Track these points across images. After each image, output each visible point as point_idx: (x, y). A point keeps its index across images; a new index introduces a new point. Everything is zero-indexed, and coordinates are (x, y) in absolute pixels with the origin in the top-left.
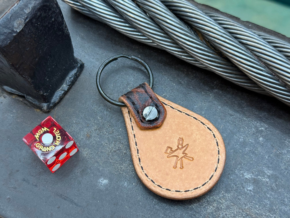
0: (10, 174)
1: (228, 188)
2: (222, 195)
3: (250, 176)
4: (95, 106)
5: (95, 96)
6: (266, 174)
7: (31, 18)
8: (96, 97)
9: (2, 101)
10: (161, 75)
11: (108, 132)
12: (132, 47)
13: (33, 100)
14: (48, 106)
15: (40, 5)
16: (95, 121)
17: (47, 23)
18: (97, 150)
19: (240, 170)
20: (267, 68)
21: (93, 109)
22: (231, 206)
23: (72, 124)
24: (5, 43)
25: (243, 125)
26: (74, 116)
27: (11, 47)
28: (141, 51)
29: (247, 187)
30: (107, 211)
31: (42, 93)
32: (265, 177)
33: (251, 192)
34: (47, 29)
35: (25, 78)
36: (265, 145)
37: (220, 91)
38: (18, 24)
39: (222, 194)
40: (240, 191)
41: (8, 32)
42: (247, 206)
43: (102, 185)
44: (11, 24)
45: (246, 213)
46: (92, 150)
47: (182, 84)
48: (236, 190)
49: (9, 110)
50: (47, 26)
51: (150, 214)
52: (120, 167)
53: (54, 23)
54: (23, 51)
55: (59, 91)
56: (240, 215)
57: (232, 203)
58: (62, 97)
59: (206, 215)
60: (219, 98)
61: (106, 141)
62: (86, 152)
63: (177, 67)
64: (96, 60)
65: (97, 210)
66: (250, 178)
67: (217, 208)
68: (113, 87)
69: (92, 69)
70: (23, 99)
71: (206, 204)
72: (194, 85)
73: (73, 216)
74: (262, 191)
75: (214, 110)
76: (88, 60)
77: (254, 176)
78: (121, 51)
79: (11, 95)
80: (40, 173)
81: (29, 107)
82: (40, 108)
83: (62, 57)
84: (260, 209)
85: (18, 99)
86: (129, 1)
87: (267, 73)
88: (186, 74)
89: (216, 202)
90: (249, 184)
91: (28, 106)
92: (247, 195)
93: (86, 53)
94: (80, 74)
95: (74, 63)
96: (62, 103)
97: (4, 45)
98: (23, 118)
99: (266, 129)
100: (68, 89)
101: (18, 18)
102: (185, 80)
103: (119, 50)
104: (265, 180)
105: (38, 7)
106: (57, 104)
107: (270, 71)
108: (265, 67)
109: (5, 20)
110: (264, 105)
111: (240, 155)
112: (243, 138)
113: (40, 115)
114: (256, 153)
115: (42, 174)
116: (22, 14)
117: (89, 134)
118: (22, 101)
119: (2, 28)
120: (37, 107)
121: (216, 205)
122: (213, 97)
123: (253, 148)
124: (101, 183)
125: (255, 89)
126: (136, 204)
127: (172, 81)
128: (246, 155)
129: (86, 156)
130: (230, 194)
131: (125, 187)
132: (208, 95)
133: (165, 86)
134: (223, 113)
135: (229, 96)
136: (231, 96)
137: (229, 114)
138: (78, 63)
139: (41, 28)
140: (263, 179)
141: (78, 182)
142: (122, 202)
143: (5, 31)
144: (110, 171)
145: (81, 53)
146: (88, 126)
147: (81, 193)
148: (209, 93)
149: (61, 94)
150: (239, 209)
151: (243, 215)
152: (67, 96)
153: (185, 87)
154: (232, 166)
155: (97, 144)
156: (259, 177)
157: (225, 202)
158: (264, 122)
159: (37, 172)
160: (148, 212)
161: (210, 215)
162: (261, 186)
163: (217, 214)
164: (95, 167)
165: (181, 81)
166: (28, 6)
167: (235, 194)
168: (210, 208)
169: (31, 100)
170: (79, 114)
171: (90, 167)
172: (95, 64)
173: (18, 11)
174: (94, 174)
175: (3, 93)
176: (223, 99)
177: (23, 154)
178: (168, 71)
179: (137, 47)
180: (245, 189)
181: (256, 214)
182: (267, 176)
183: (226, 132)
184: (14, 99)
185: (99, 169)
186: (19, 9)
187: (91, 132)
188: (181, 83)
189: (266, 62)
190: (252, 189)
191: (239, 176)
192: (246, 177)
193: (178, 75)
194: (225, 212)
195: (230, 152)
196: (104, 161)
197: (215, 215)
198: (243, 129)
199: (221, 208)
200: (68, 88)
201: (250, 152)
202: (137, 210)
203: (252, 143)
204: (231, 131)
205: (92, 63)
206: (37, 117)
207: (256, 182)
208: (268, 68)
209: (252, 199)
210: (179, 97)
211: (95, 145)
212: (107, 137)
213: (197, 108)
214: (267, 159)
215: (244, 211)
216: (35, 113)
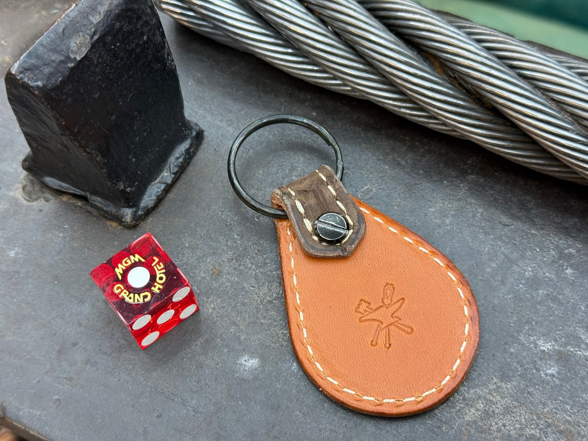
0: (59, 351)
1: (506, 372)
2: (495, 387)
3: (550, 346)
4: (228, 213)
5: (227, 193)
6: (583, 342)
7: (103, 33)
8: (228, 195)
9: (42, 208)
10: (360, 149)
11: (255, 264)
12: (299, 97)
13: (103, 202)
14: (134, 214)
15: (120, 8)
16: (229, 243)
17: (134, 46)
18: (234, 299)
19: (529, 335)
20: (577, 125)
21: (223, 220)
22: (514, 407)
23: (182, 249)
24: (53, 82)
25: (530, 244)
26: (186, 234)
27: (64, 91)
28: (317, 103)
29: (545, 369)
30: (258, 421)
31: (122, 187)
32: (582, 348)
33: (554, 379)
34: (134, 56)
35: (89, 155)
36: (578, 284)
37: (480, 179)
38: (77, 44)
39: (493, 385)
40: (531, 376)
41: (58, 61)
42: (547, 408)
43: (246, 370)
44: (64, 45)
45: (546, 422)
46: (224, 301)
47: (402, 165)
48: (523, 376)
49: (55, 225)
50: (133, 50)
51: (346, 426)
52: (282, 333)
53: (146, 46)
54: (86, 99)
55: (155, 184)
56: (532, 426)
57: (515, 401)
58: (161, 197)
59: (463, 426)
60: (479, 191)
61: (253, 281)
62: (212, 305)
63: (390, 132)
64: (227, 123)
65: (238, 421)
66: (551, 350)
67: (486, 412)
68: (263, 175)
69: (220, 141)
70: (84, 202)
71: (461, 404)
72: (426, 167)
73: (188, 433)
74: (577, 376)
75: (470, 215)
76: (211, 124)
77: (558, 346)
78: (278, 105)
79: (60, 195)
80: (119, 347)
81: (95, 219)
82: (119, 219)
83: (162, 116)
84: (574, 414)
85: (73, 203)
86: (293, 1)
87: (578, 134)
88: (410, 146)
89: (483, 400)
90: (548, 362)
91: (94, 216)
92: (545, 385)
93: (206, 110)
94: (195, 151)
95: (184, 129)
96: (162, 209)
97: (51, 85)
98: (83, 239)
99: (578, 251)
100: (174, 181)
101: (77, 32)
102: (408, 158)
103: (273, 103)
104: (581, 353)
105: (117, 12)
106: (152, 211)
107: (584, 131)
108: (573, 122)
109: (52, 35)
110: (573, 204)
111: (528, 304)
112: (533, 271)
113: (118, 233)
114: (559, 300)
115: (125, 350)
116: (85, 25)
117: (217, 268)
118: (81, 207)
119: (47, 52)
120: (111, 218)
121: (482, 406)
122: (466, 190)
123: (554, 290)
124: (245, 366)
125: (553, 170)
126: (316, 407)
127: (381, 160)
128: (539, 303)
129: (212, 312)
130: (511, 384)
131: (293, 374)
132: (456, 186)
133: (368, 171)
134: (489, 221)
135: (498, 187)
136: (503, 188)
137: (500, 223)
138: (193, 128)
139: (122, 54)
140: (577, 351)
141: (197, 365)
142: (289, 404)
143: (53, 58)
144: (263, 342)
145: (197, 110)
146: (214, 253)
147: (204, 387)
148: (458, 183)
149: (159, 190)
150: (532, 413)
151: (539, 426)
152: (171, 196)
153: (408, 172)
154: (512, 326)
155: (234, 289)
156: (569, 347)
157: (500, 399)
158: (572, 237)
159: (114, 346)
160: (342, 423)
161: (472, 426)
162: (574, 366)
163: (485, 425)
164: (230, 333)
165: (399, 159)
166: (97, 9)
167: (521, 384)
168: (471, 413)
169: (100, 203)
170: (197, 229)
171: (222, 334)
172: (226, 132)
173: (78, 19)
174: (229, 348)
175: (43, 193)
176: (487, 193)
177: (85, 310)
178: (373, 141)
179: (309, 97)
180: (542, 372)
181: (567, 424)
182: (585, 346)
183: (497, 260)
184: (64, 203)
185: (239, 338)
186: (80, 16)
187: (220, 265)
188: (399, 164)
189: (575, 112)
190: (556, 372)
191: (528, 346)
192: (542, 348)
193: (393, 149)
194: (502, 420)
195: (506, 299)
196: (248, 321)
197: (482, 427)
198: (531, 252)
199: (493, 412)
200: (173, 179)
201: (549, 298)
202: (319, 418)
203: (551, 280)
204: (507, 257)
205: (219, 128)
206: (112, 236)
207: (563, 359)
208: (580, 124)
209: (556, 392)
210: (396, 192)
211: (230, 290)
212: (254, 273)
213: (434, 212)
214: (584, 312)
215: (542, 417)
216: (108, 230)
